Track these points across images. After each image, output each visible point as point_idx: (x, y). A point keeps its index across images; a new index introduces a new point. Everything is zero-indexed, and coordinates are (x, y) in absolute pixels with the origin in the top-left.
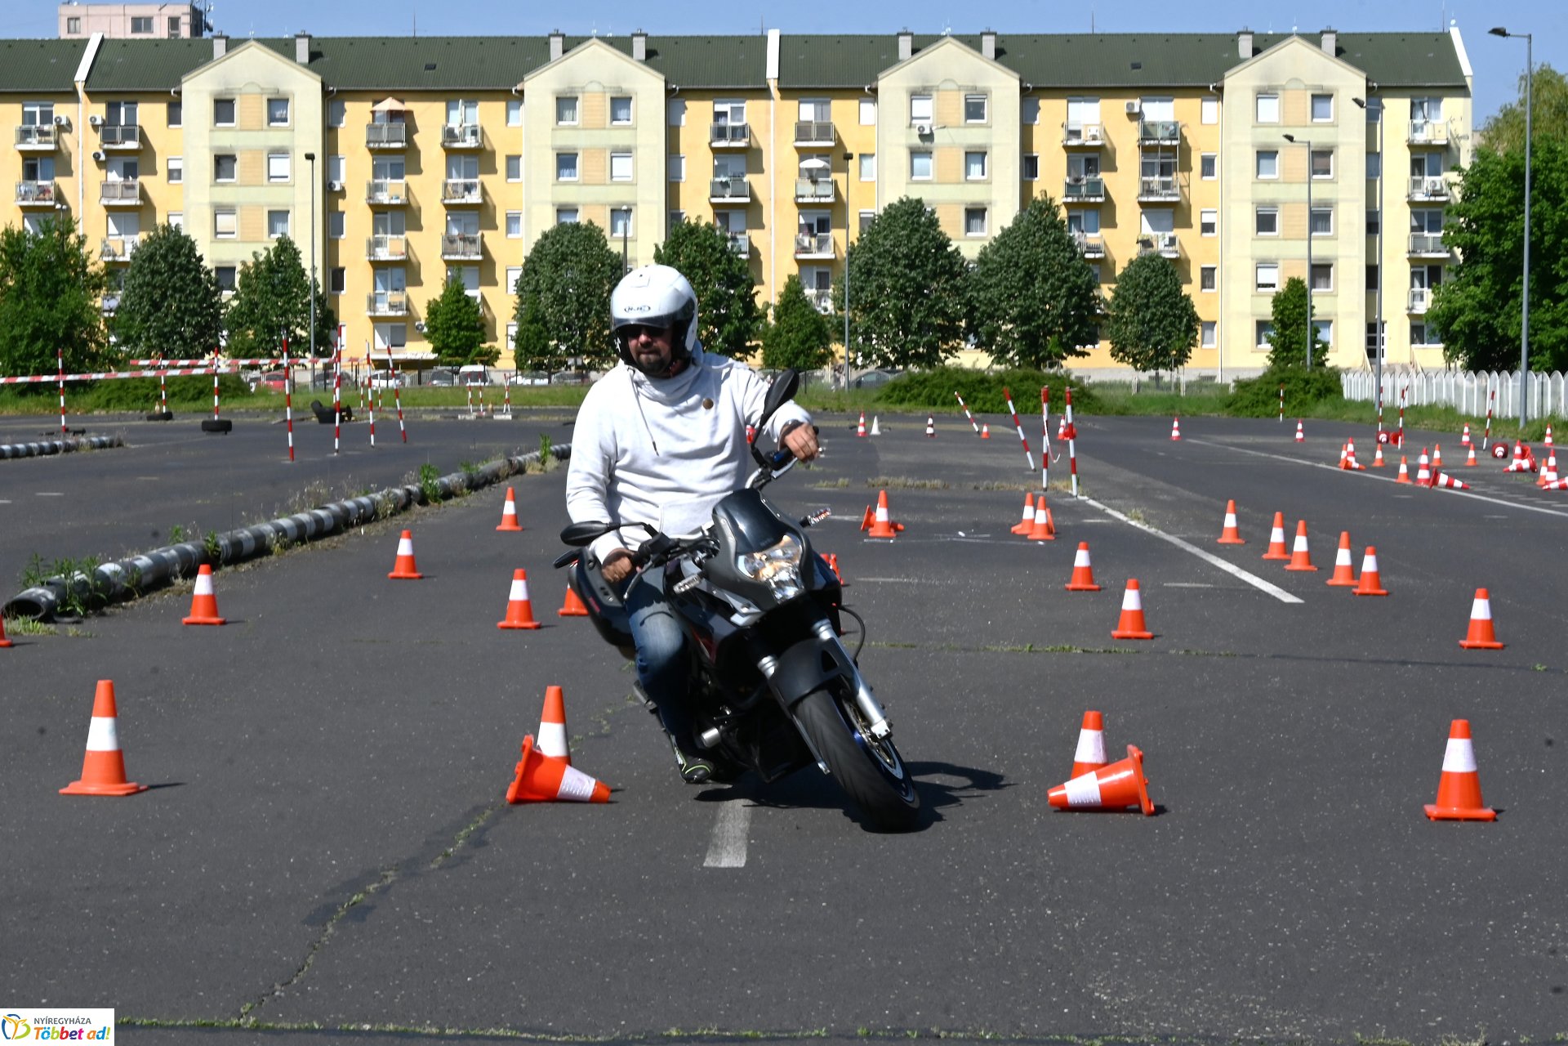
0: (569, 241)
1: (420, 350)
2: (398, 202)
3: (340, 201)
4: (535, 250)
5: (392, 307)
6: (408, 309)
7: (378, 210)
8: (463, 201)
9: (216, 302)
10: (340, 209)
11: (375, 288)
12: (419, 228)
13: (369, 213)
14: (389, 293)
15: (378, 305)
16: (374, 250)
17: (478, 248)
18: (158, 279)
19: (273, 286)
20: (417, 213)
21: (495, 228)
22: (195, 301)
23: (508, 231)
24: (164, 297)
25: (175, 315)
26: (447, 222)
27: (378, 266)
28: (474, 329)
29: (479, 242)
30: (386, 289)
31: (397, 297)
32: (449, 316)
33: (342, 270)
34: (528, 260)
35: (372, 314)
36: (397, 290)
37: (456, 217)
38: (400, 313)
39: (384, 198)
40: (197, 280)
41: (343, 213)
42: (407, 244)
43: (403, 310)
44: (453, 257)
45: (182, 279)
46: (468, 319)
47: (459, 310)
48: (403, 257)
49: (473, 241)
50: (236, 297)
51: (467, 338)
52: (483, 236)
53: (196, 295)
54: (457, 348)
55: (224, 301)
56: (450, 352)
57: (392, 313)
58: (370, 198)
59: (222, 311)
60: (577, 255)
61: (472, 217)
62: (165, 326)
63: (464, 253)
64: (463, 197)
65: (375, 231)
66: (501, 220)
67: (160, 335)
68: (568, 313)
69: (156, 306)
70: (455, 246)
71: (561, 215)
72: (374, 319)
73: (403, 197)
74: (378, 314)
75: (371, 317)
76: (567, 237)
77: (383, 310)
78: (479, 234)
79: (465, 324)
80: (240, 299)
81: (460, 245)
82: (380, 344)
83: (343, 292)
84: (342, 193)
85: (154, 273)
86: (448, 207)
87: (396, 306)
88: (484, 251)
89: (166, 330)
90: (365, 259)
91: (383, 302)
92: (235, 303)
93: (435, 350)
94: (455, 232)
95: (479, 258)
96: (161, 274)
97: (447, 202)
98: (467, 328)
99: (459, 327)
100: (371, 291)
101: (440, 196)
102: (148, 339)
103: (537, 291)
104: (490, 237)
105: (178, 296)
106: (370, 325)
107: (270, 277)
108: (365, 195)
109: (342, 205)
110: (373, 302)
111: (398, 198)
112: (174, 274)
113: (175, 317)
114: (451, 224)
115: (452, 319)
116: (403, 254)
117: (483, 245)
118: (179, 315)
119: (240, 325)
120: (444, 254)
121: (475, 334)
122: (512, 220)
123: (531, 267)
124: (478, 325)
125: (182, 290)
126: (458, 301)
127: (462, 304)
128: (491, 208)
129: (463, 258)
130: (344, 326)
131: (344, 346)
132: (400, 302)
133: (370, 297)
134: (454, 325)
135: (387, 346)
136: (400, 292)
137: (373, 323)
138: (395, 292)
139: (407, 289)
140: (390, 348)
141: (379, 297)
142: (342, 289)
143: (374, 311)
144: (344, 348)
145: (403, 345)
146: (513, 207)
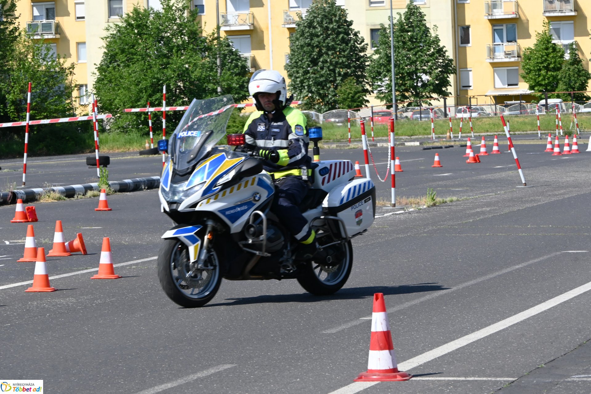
1: (523, 88)
5: (507, 54)
6: (519, 56)
9: (363, 57)
11: (494, 41)
14: (505, 43)
15: (496, 54)
16: (492, 11)
17: (571, 6)
18: (316, 40)
19: (404, 43)
22: (344, 57)
24: (320, 54)
25: (328, 67)
27: (495, 23)
29: (572, 1)
30: (502, 42)
31: (512, 47)
32: (540, 61)
33: (468, 27)
35: (491, 61)
36: (511, 41)
38: (513, 60)
40: (346, 42)
42: (517, 5)
43: (514, 57)
44: (552, 14)
45: (333, 40)
46: (555, 62)
47: (547, 55)
48: (514, 16)
49: (567, 1)
50: (377, 52)
53: (344, 51)
54: (546, 85)
55: (368, 55)
56: (541, 88)
57: (507, 60)
59: (367, 63)
62: (322, 76)
63: (561, 11)
67: (317, 84)
69: (314, 62)
70: (553, 5)
72: (494, 65)
74: (495, 61)
75: (491, 63)
77: (500, 57)
79: (552, 66)
80: (380, 53)
81: (557, 5)
82: (499, 84)
83: (469, 45)
85: (312, 36)
87: (510, 54)
88: (577, 8)
89: (322, 79)
90: (485, 19)
91: (499, 51)
92: (376, 57)
93: (532, 88)
95: (573, 14)
96: (318, 36)
99: (547, 68)
100: (491, 43)
102: (309, 86)
105: (330, 53)
106: (491, 69)
107: (402, 36)
110: (492, 51)
112: (328, 36)
113: (330, 70)
115: (542, 63)
116: (514, 13)
117: (576, 3)
118: (331, 68)
119: (379, 73)
120: (545, 12)
125: (333, 48)
126: (547, 49)
127: (551, 50)
129: (560, 14)
130: (471, 71)
131: (471, 86)
132: (513, 51)
133: (490, 48)
134: (544, 67)
135: (504, 84)
136: (513, 43)
137: (493, 67)
138: (510, 43)
139: (518, 41)
140: (506, 86)
141: (497, 48)
142: (468, 42)
143: (493, 58)
144: (471, 88)
145: (517, 85)
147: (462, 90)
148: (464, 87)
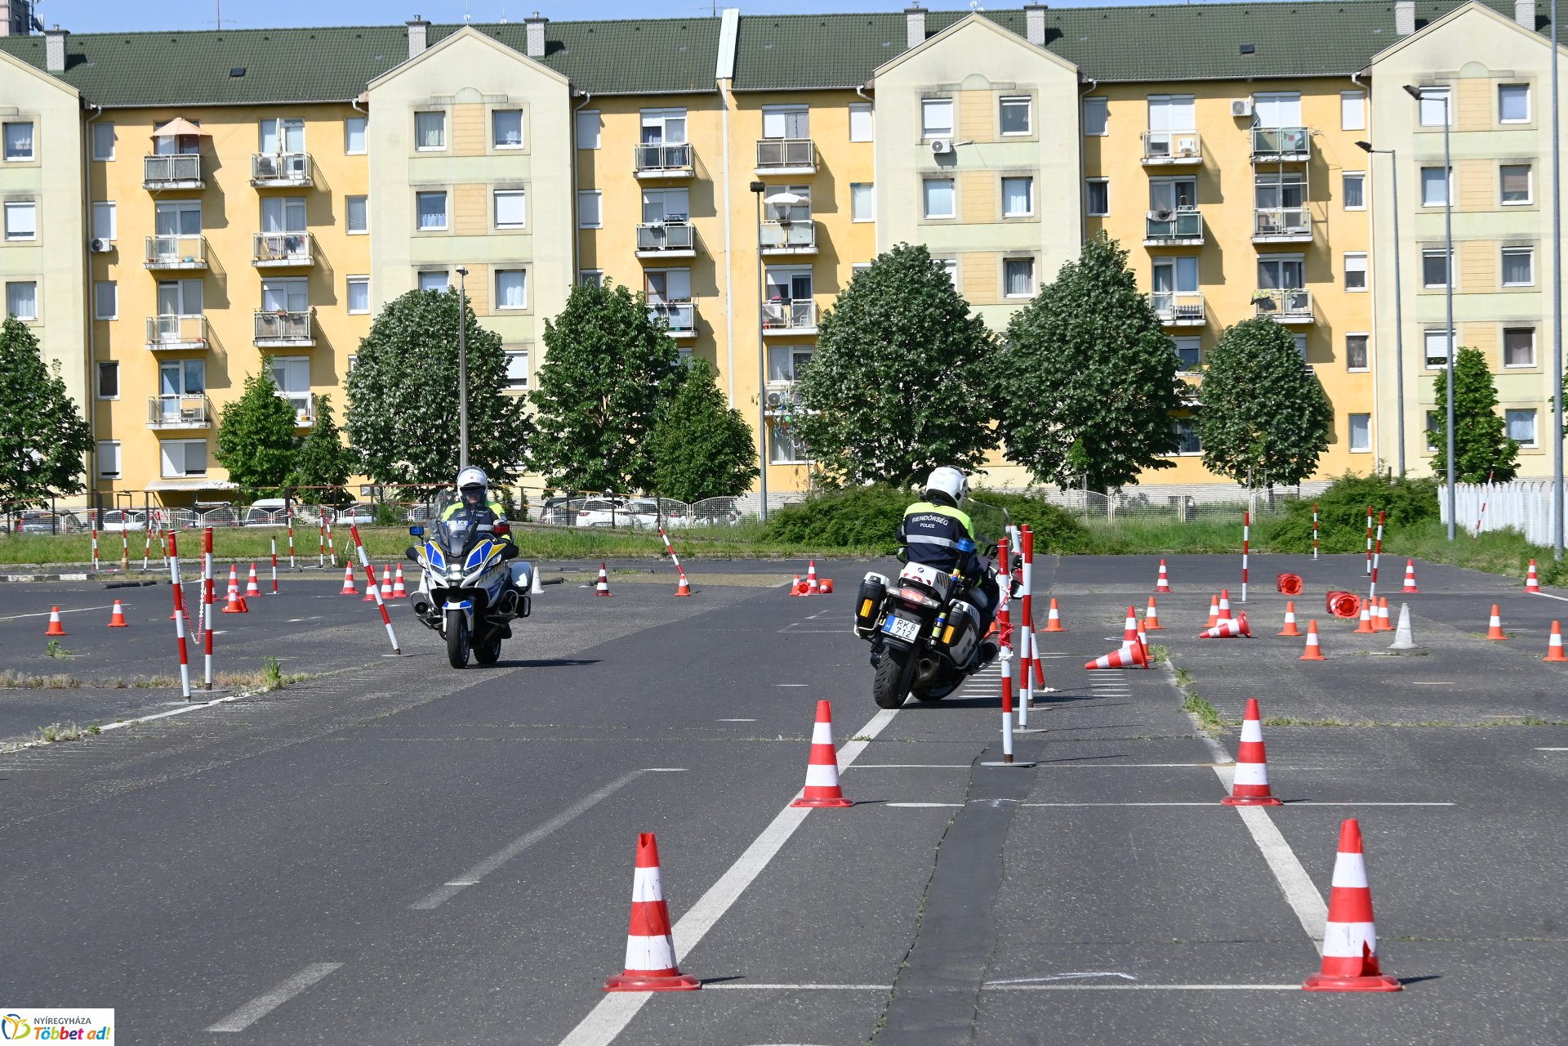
0: (422, 317)
1: (218, 478)
2: (192, 266)
3: (111, 267)
4: (375, 331)
5: (186, 416)
6: (208, 419)
7: (165, 278)
8: (284, 263)
10: (111, 278)
11: (162, 391)
12: (224, 304)
13: (151, 283)
14: (183, 396)
15: (166, 414)
16: (159, 336)
17: (305, 329)
20: (221, 283)
21: (332, 301)
23: (351, 304)
26: (263, 292)
27: (165, 357)
28: (288, 445)
29: (307, 321)
30: (177, 392)
31: (194, 402)
32: (253, 428)
33: (115, 364)
34: (367, 344)
35: (157, 427)
36: (193, 392)
37: (277, 286)
38: (196, 426)
39: (172, 261)
41: (114, 283)
42: (207, 326)
43: (200, 421)
44: (270, 344)
46: (278, 432)
47: (267, 417)
48: (199, 345)
49: (299, 320)
51: (278, 459)
52: (314, 312)
54: (263, 474)
56: (254, 479)
57: (186, 426)
58: (152, 261)
60: (433, 336)
61: (297, 285)
63: (287, 338)
64: (285, 258)
65: (161, 309)
66: (340, 290)
68: (422, 419)
70: (273, 327)
71: (426, 280)
72: (161, 435)
73: (199, 259)
74: (165, 427)
75: (155, 432)
76: (419, 310)
77: (173, 421)
78: (310, 309)
79: (275, 438)
81: (280, 326)
82: (170, 470)
83: (116, 397)
84: (113, 255)
86: (264, 272)
87: (191, 415)
88: (316, 333)
90: (146, 349)
91: (172, 410)
93: (234, 478)
94: (275, 307)
95: (309, 343)
97: (261, 264)
98: (275, 445)
99: (265, 443)
100: (156, 395)
101: (252, 257)
103: (377, 389)
104: (324, 314)
106: (155, 442)
108: (144, 258)
109: (113, 272)
110: (158, 410)
111: (192, 261)
114: (269, 297)
115: (257, 433)
116: (199, 341)
117: (315, 325)
120: (257, 339)
121: (288, 453)
122: (357, 287)
123: (368, 353)
124: (295, 439)
126: (265, 406)
127: (272, 410)
128: (327, 272)
129: (285, 344)
130: (118, 444)
131: (118, 473)
132: (197, 410)
133: (154, 403)
134: (259, 440)
135: (179, 471)
136: (197, 396)
137: (159, 439)
138: (190, 396)
139: (208, 392)
140: (183, 474)
141: (167, 403)
142: (114, 392)
143: (161, 423)
144: (118, 477)
145: (203, 472)
146: (356, 271)
147: (102, 480)
148: (104, 474)
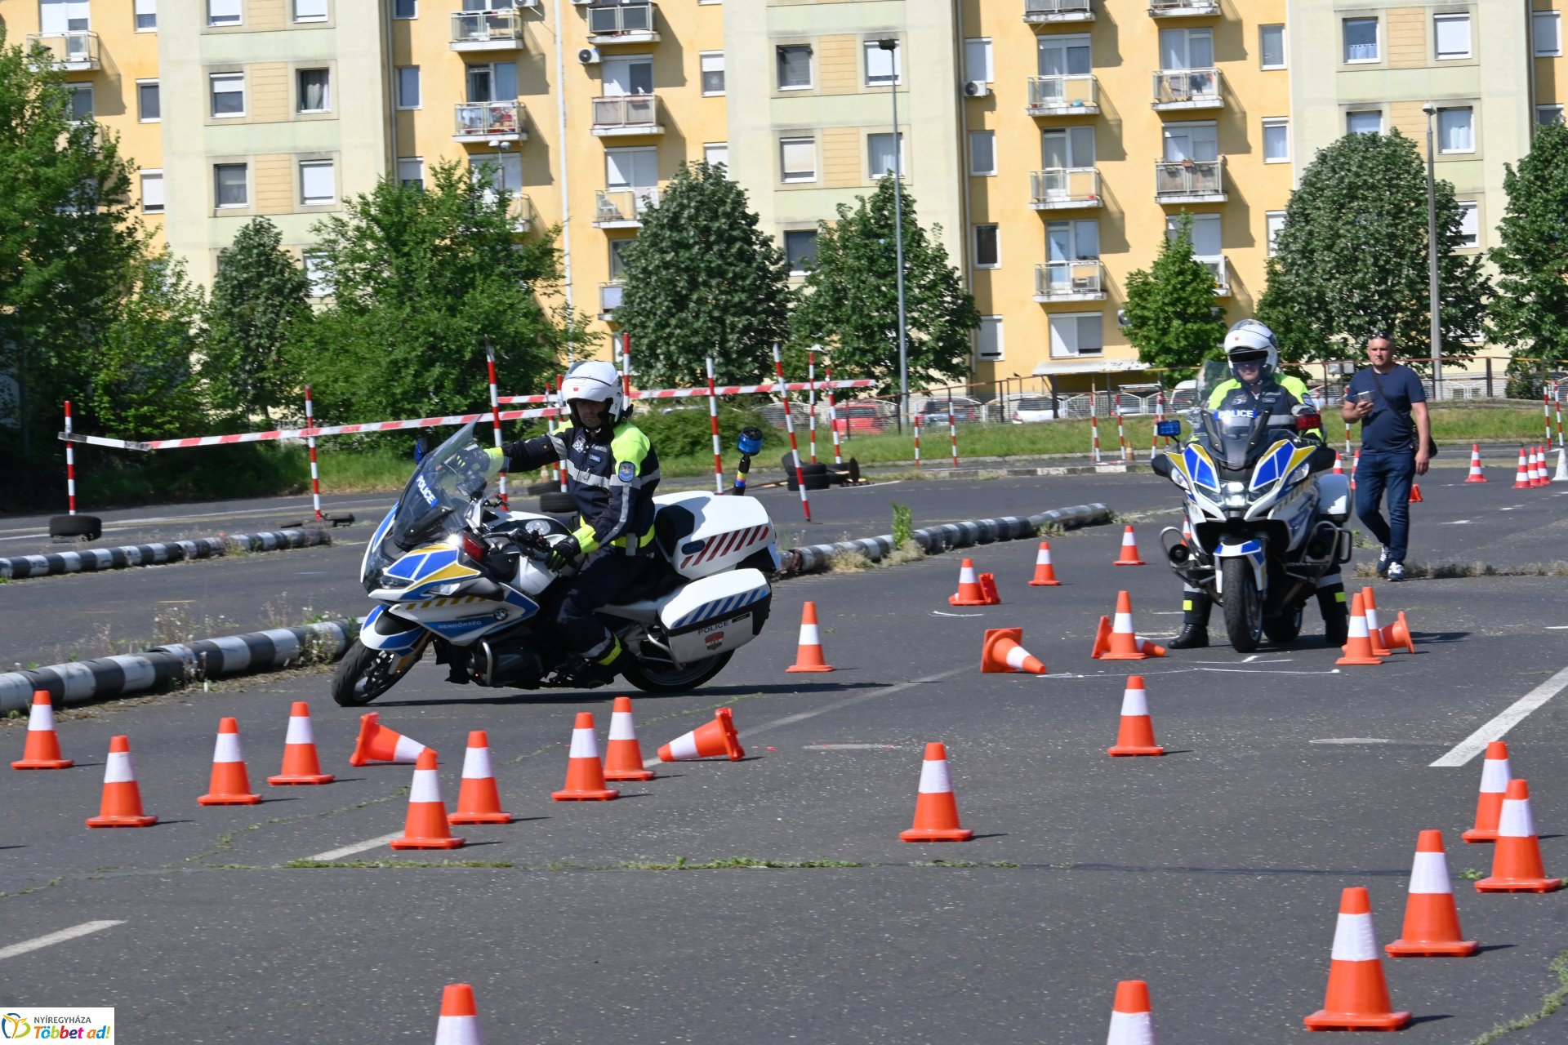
0: (1360, 166)
1: (1121, 357)
2: (1082, 111)
3: (987, 114)
4: (1306, 182)
5: (1078, 286)
6: (1104, 289)
7: (1050, 125)
8: (1189, 105)
9: (780, 291)
10: (988, 127)
11: (1049, 257)
12: (1120, 155)
13: (1035, 132)
14: (1074, 262)
15: (1055, 284)
16: (1045, 194)
17: (1216, 182)
18: (684, 254)
19: (872, 260)
20: (1116, 130)
21: (1246, 149)
22: (743, 290)
23: (1268, 151)
24: (693, 285)
25: (710, 313)
26: (1165, 139)
27: (1053, 218)
28: (1207, 318)
29: (1218, 172)
30: (1067, 258)
31: (1087, 270)
32: (1166, 298)
33: (994, 227)
34: (1297, 198)
35: (1045, 299)
36: (1084, 258)
37: (1181, 132)
38: (1091, 297)
39: (1058, 105)
40: (746, 257)
41: (992, 132)
42: (1100, 180)
43: (1095, 291)
44: (1175, 200)
45: (721, 255)
46: (1197, 303)
47: (1183, 287)
48: (1092, 203)
49: (1208, 172)
50: (811, 281)
51: (1197, 334)
52: (1225, 163)
53: (744, 279)
54: (1179, 352)
55: (793, 288)
56: (1169, 360)
57: (1078, 297)
58: (1035, 106)
59: (791, 305)
60: (1373, 188)
61: (1203, 131)
62: (695, 332)
63: (1194, 193)
64: (1189, 99)
65: (1047, 162)
66: (1254, 136)
67: (687, 349)
68: (1362, 286)
69: (680, 302)
70: (1178, 180)
71: (1354, 122)
72: (1050, 308)
73: (1090, 103)
74: (1054, 299)
75: (1043, 305)
76: (1357, 158)
77: (1063, 291)
78: (1220, 158)
79: (1191, 310)
80: (818, 284)
81: (1186, 179)
82: (1060, 349)
83: (997, 265)
84: (989, 101)
85: (678, 246)
86: (1165, 115)
87: (1084, 285)
88: (1228, 187)
89: (695, 340)
90: (1029, 209)
91: (1061, 279)
92: (810, 291)
93: (1145, 357)
94: (1179, 157)
95: (1220, 198)
96: (688, 247)
97: (1162, 107)
98: (1194, 317)
99: (1180, 315)
100: (1042, 261)
101: (1152, 99)
102: (669, 356)
103: (1307, 252)
104: (1237, 164)
105: (714, 282)
106: (1042, 317)
107: (866, 246)
108: (1026, 102)
109: (990, 120)
110: (1045, 279)
111: (1081, 105)
112: (709, 247)
113: (712, 319)
114: (1172, 144)
115: (1171, 305)
116: (1092, 198)
117: (1226, 175)
118: (716, 314)
119: (818, 327)
120: (1160, 194)
121: (1208, 327)
122: (1274, 131)
123: (1299, 211)
124: (1214, 310)
125: (721, 273)
126: (1181, 272)
127: (1189, 277)
128: (1239, 116)
129: (1192, 200)
130: (1000, 320)
131: (999, 354)
132: (1091, 278)
133: (1040, 271)
134: (1175, 313)
135: (1071, 351)
136: (1091, 262)
137: (1048, 313)
138: (1083, 262)
139: (1103, 257)
140: (1076, 354)
141: (1056, 271)
142: (994, 260)
143: (1049, 295)
144: (1000, 358)
145: (1098, 350)
146: (1273, 112)
147: (982, 362)
148: (984, 355)
